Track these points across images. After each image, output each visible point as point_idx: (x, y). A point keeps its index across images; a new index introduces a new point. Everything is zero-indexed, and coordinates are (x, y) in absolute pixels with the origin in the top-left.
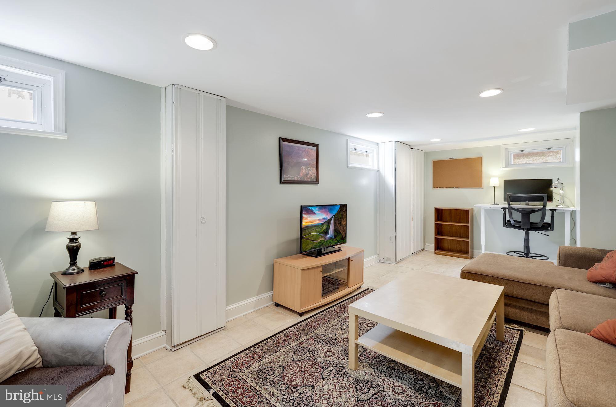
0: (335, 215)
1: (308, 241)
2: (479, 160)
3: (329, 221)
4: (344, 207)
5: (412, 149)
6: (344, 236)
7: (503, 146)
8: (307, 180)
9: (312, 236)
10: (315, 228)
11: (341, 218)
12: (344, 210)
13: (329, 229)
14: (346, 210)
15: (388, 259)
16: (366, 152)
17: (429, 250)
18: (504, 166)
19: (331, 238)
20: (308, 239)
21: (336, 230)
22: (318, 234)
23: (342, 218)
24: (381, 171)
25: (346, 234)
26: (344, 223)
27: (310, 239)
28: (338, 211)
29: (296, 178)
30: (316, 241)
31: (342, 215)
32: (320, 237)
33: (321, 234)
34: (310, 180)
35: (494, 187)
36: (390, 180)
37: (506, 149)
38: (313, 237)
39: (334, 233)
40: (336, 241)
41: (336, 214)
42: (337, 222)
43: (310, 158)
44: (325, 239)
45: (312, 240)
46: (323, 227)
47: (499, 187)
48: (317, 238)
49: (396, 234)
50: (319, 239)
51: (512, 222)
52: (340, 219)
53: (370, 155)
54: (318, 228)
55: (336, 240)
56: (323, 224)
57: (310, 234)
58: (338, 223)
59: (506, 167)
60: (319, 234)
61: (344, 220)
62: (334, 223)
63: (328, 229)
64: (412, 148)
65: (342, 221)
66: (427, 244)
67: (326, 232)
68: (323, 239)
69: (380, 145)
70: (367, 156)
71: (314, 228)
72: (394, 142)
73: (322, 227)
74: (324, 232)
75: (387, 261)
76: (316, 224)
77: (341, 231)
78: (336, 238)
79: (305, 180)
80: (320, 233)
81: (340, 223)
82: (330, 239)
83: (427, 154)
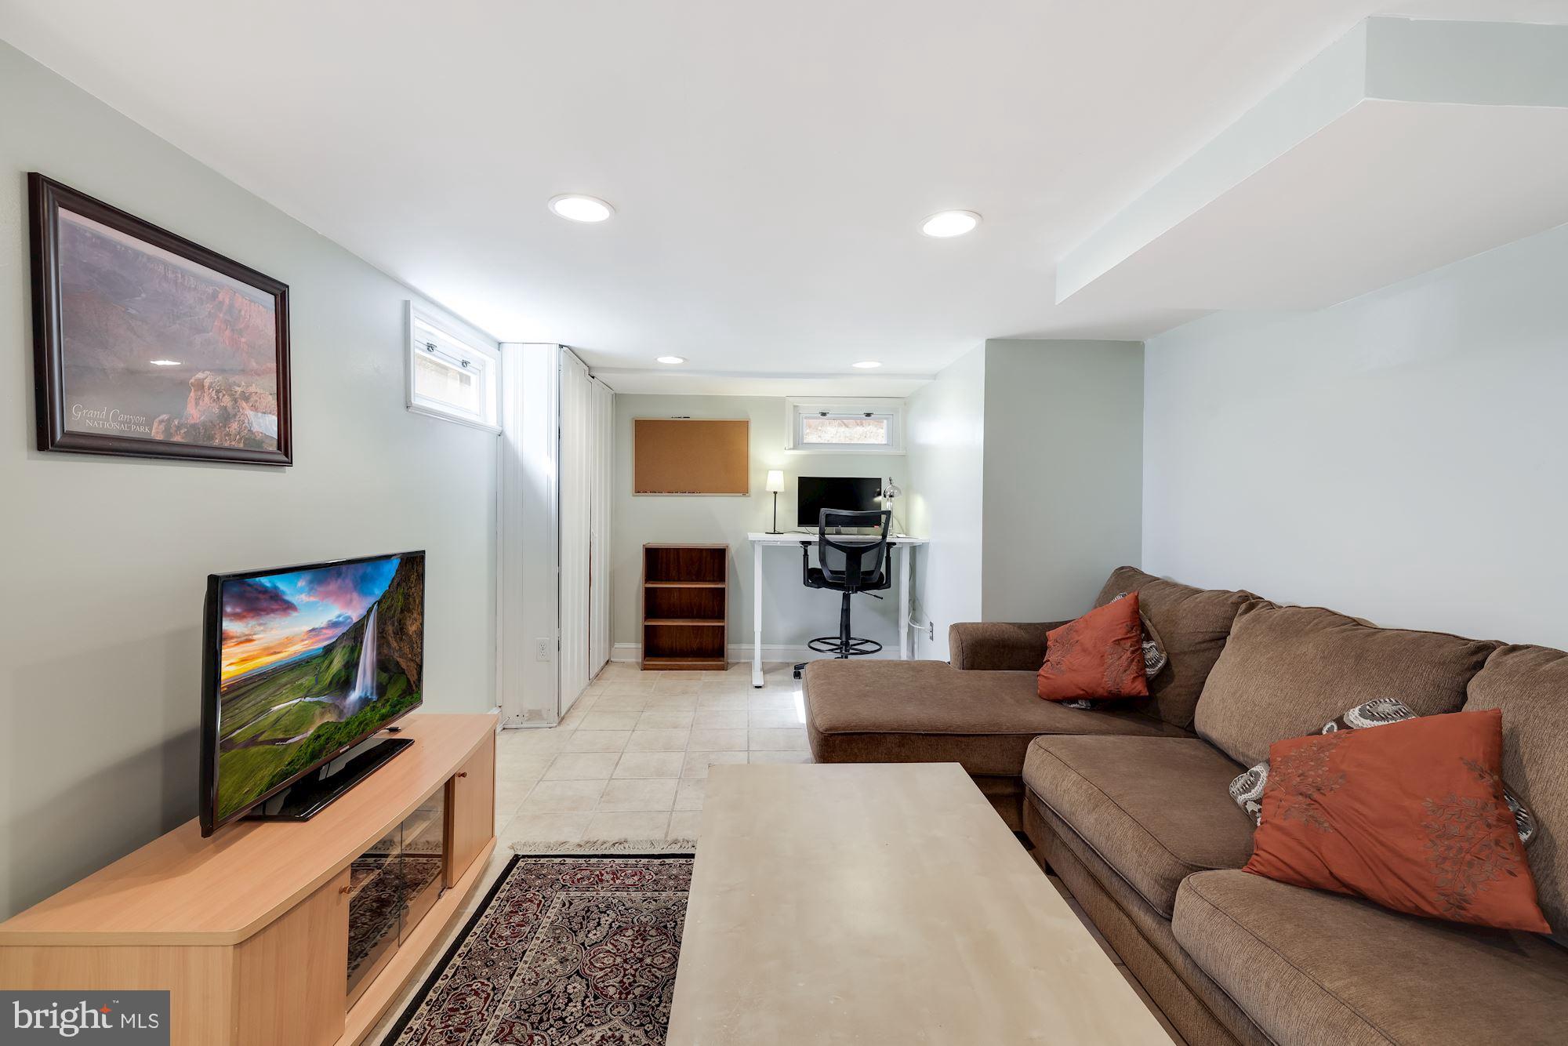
0: (379, 602)
1: (254, 750)
2: (740, 428)
3: (355, 633)
4: (413, 563)
5: (593, 377)
6: (413, 678)
7: (790, 399)
8: (226, 444)
9: (278, 720)
10: (292, 675)
11: (402, 611)
12: (413, 577)
13: (357, 665)
14: (421, 577)
15: (535, 715)
16: (465, 363)
17: (623, 660)
18: (792, 446)
19: (364, 702)
20: (253, 741)
21: (383, 665)
22: (308, 699)
23: (406, 609)
24: (510, 433)
25: (420, 667)
26: (412, 629)
27: (261, 738)
28: (392, 581)
29: (162, 427)
30: (297, 739)
31: (407, 596)
32: (318, 710)
33: (322, 699)
34: (241, 446)
35: (775, 493)
36: (542, 466)
37: (795, 406)
38: (283, 722)
39: (378, 675)
40: (383, 711)
41: (384, 596)
42: (390, 629)
43: (243, 340)
44: (341, 713)
45: (273, 742)
46: (331, 663)
47: (786, 493)
48: (301, 718)
49: (560, 632)
50: (312, 723)
51: (826, 574)
52: (398, 615)
53: (474, 379)
54: (306, 674)
55: (384, 706)
56: (328, 650)
57: (262, 712)
58: (391, 632)
59: (795, 448)
60: (316, 699)
61: (415, 615)
62: (379, 633)
63: (352, 665)
64: (593, 374)
65: (408, 622)
66: (617, 645)
67: (345, 683)
68: (330, 718)
69: (505, 347)
70: (465, 380)
71: (284, 680)
72: (555, 348)
73: (326, 662)
74: (338, 682)
75: (529, 720)
76: (296, 658)
77: (403, 665)
78: (386, 698)
79: (216, 443)
80: (318, 694)
81: (401, 631)
82: (361, 708)
83: (619, 399)
